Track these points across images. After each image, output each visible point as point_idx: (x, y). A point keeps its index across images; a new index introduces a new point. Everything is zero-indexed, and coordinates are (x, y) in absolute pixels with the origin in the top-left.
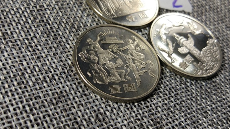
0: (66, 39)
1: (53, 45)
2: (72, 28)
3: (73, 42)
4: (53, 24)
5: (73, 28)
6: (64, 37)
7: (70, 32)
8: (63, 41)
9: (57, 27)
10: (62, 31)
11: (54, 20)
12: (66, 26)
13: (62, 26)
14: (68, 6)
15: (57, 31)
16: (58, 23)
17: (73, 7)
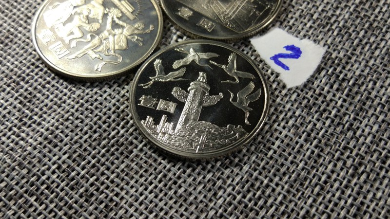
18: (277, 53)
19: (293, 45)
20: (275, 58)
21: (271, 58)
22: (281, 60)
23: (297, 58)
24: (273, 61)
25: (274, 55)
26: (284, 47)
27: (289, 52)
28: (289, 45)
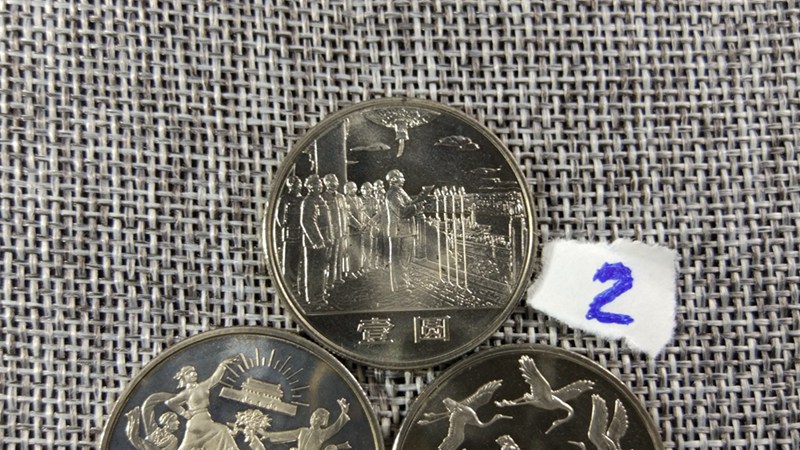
1: (77, 349)
2: (168, 303)
3: (145, 355)
4: (112, 277)
5: (171, 305)
6: (127, 330)
7: (155, 318)
8: (115, 344)
9: (120, 291)
10: (130, 305)
11: (124, 262)
12: (150, 291)
13: (139, 290)
14: (195, 221)
15: (115, 303)
16: (131, 276)
17: (208, 227)
18: (591, 301)
19: (607, 264)
20: (595, 312)
21: (589, 318)
22: (607, 308)
23: (630, 286)
24: (595, 321)
25: (589, 308)
26: (594, 279)
27: (610, 284)
28: (600, 268)
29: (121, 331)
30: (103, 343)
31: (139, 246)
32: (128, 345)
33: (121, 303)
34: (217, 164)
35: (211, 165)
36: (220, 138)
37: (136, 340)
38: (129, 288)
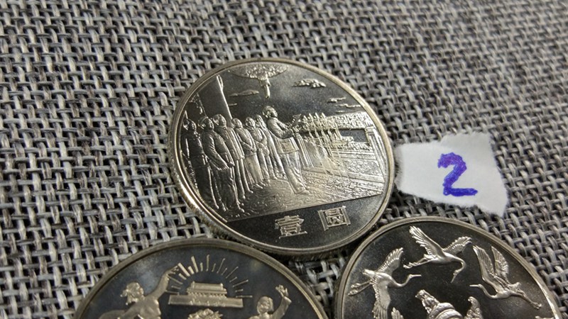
0: (65, 276)
2: (97, 239)
3: (84, 287)
4: (38, 224)
5: (100, 241)
6: (62, 269)
7: (86, 254)
8: (52, 282)
9: (48, 235)
10: (60, 246)
11: (47, 209)
12: (77, 231)
13: (66, 232)
14: (107, 168)
15: (45, 246)
16: (57, 221)
17: (119, 172)
18: (443, 182)
19: (443, 156)
20: (448, 190)
21: (446, 195)
22: (455, 185)
23: (465, 168)
24: (450, 196)
25: (443, 187)
26: (439, 166)
27: (451, 168)
28: (439, 158)
29: (56, 270)
30: (41, 284)
31: (60, 193)
32: (65, 282)
33: (51, 246)
34: (116, 123)
35: (111, 124)
36: (113, 104)
37: (72, 276)
38: (57, 232)
